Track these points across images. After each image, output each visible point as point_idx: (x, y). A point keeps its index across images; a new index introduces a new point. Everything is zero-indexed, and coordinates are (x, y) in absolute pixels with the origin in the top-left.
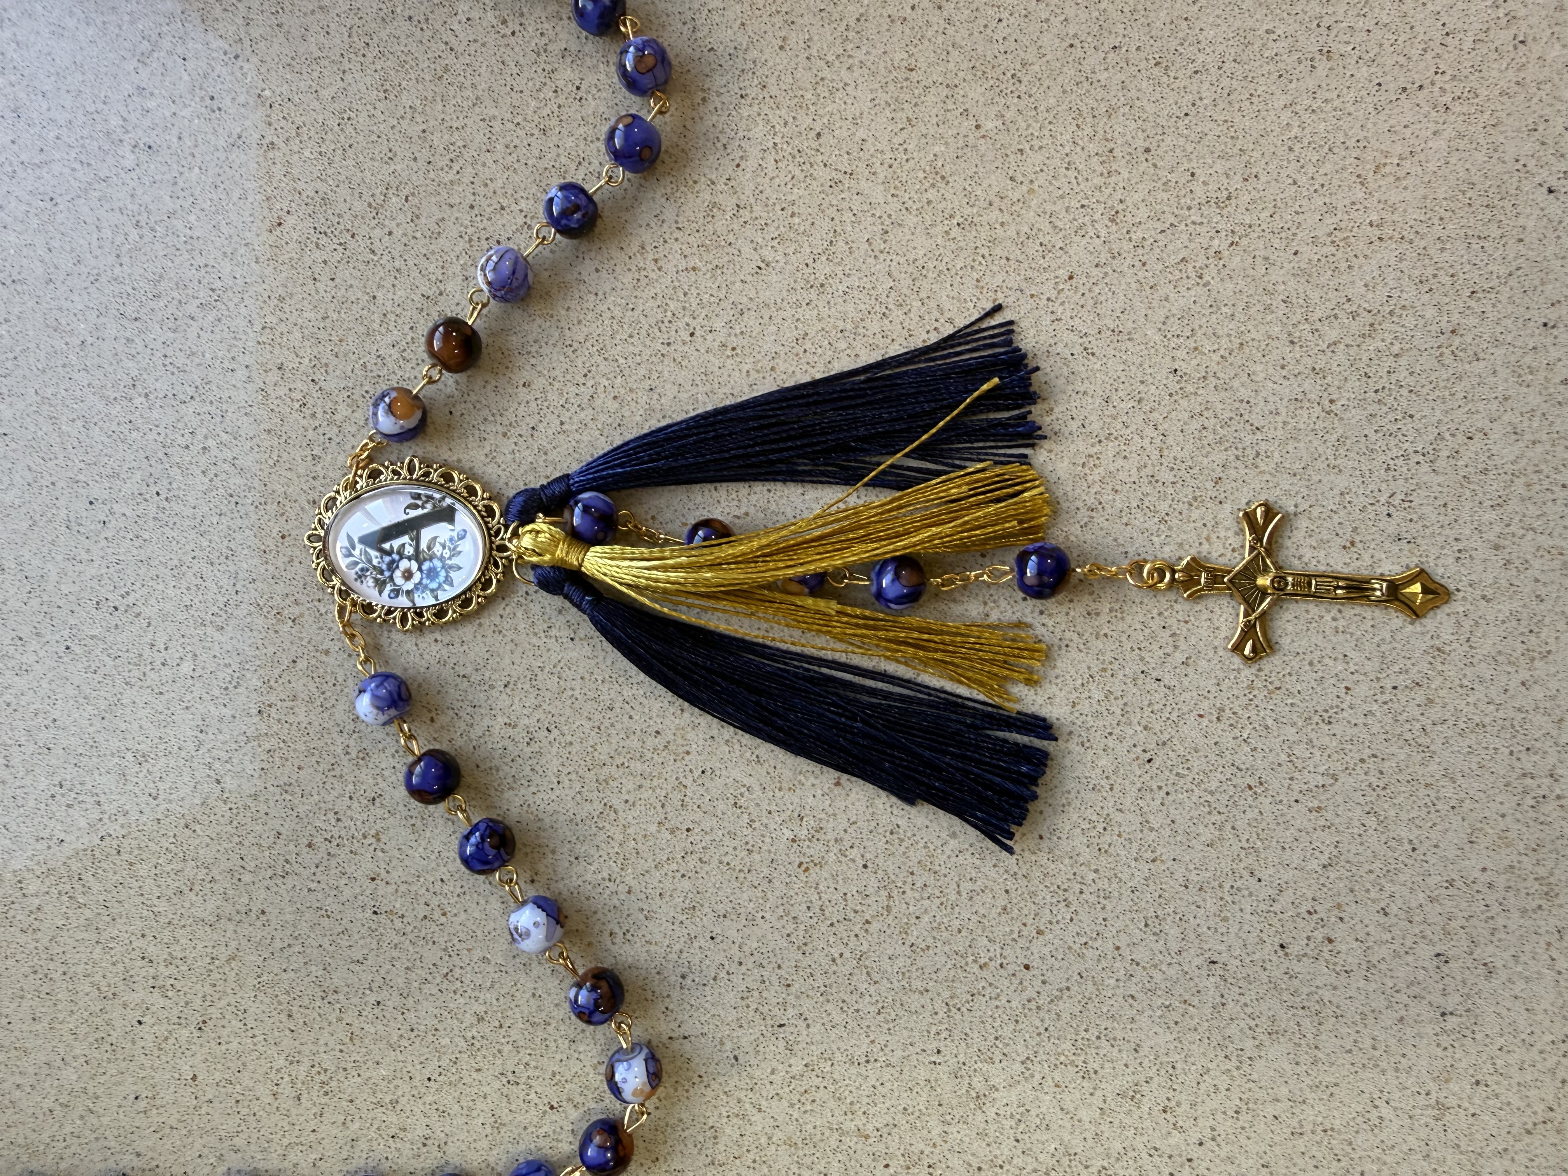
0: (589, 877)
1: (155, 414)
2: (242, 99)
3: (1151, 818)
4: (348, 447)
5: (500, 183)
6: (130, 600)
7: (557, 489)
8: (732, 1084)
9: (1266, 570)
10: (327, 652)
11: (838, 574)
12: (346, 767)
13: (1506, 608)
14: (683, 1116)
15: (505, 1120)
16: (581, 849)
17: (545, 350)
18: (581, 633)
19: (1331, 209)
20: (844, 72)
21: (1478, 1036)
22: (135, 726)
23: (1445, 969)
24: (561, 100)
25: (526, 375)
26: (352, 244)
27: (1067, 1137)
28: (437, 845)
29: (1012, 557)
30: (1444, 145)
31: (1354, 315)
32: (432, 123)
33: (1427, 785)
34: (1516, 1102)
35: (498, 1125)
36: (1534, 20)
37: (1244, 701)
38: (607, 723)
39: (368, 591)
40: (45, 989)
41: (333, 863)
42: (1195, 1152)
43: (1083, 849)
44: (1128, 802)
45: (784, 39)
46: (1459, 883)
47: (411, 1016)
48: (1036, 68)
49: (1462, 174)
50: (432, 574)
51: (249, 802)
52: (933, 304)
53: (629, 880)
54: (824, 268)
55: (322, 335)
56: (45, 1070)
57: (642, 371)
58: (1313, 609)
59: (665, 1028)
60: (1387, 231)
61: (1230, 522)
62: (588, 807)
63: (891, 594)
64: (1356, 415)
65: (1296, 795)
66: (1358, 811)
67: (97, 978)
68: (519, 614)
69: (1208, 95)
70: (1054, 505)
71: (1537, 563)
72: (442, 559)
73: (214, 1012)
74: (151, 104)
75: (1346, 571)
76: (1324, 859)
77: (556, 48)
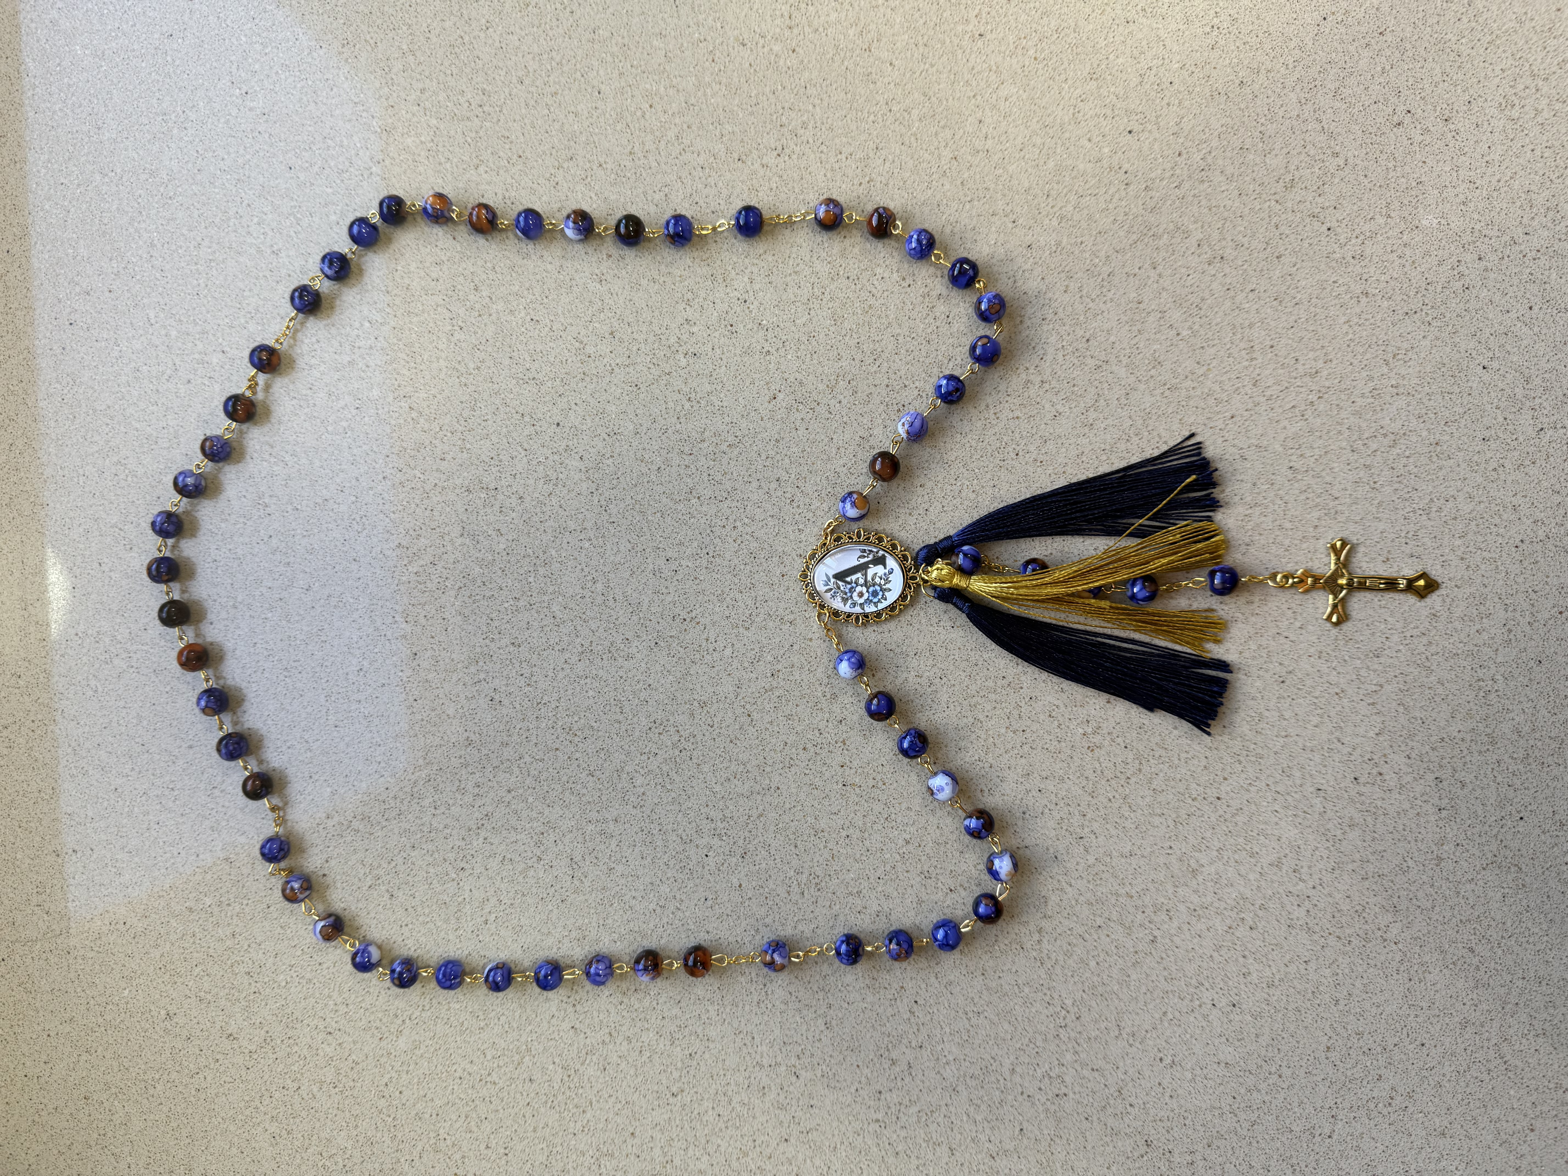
0: (967, 759)
1: (704, 508)
2: (749, 326)
3: (1284, 713)
4: (819, 524)
5: (903, 372)
6: (693, 614)
7: (945, 543)
8: (1054, 871)
9: (1342, 576)
10: (811, 640)
11: (1108, 586)
12: (824, 704)
13: (1468, 591)
14: (1027, 891)
15: (924, 898)
16: (962, 744)
17: (933, 466)
18: (958, 624)
19: (1371, 378)
20: (1101, 305)
21: (1458, 820)
22: (699, 686)
23: (1440, 785)
24: (938, 324)
25: (922, 480)
26: (818, 409)
27: (1242, 889)
28: (878, 745)
29: (1206, 571)
30: (1428, 343)
31: (1385, 435)
32: (863, 338)
33: (1430, 688)
34: (1478, 853)
35: (920, 902)
36: (1472, 276)
37: (1333, 647)
38: (974, 673)
39: (837, 604)
40: (648, 840)
41: (819, 758)
42: (1311, 893)
43: (1247, 732)
44: (1272, 705)
45: (1067, 286)
46: (1447, 740)
47: (867, 843)
48: (1209, 301)
49: (1439, 359)
50: (875, 594)
51: (768, 726)
52: (1155, 433)
53: (990, 760)
54: (1092, 415)
55: (802, 461)
56: (650, 887)
57: (989, 476)
58: (1368, 595)
59: (1014, 842)
60: (1401, 390)
61: (1323, 550)
62: (965, 720)
63: (1141, 596)
64: (1388, 490)
65: (1362, 697)
66: (1394, 704)
67: (680, 832)
68: (922, 614)
69: (1304, 316)
70: (1226, 543)
71: (1483, 567)
72: (880, 585)
73: (751, 847)
74: (695, 329)
75: (1386, 574)
76: (1377, 730)
77: (934, 293)
